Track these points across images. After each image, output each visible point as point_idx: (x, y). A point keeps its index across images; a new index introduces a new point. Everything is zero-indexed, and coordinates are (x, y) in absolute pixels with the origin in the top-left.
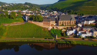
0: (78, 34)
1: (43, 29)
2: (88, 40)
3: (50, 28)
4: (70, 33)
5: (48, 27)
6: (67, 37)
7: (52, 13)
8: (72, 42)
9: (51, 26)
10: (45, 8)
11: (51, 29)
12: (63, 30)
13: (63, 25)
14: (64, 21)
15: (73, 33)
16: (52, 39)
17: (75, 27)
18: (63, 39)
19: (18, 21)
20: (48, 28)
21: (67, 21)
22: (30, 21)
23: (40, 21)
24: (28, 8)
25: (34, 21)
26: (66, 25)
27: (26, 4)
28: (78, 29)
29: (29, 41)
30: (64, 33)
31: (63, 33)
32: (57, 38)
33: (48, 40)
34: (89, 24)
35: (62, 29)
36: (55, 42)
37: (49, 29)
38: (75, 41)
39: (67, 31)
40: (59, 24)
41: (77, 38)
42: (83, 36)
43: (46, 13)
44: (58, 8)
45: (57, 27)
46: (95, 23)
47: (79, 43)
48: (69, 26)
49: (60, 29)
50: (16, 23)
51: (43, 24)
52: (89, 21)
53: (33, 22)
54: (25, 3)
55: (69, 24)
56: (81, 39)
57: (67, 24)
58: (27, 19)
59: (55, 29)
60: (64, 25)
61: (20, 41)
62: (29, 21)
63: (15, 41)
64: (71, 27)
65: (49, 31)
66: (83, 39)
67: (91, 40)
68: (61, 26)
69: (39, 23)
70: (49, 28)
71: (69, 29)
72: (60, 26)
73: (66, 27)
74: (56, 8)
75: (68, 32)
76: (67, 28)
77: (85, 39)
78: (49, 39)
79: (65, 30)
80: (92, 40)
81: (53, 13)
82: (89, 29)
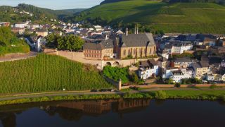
0: (164, 76)
1: (84, 69)
2: (188, 87)
3: (103, 64)
4: (147, 74)
5: (97, 62)
6: (142, 84)
7: (92, 29)
8: (157, 94)
9: (105, 60)
10: (70, 18)
11: (104, 67)
12: (131, 69)
13: (130, 57)
14: (133, 48)
15: (153, 75)
16: (110, 90)
17: (156, 59)
18: (134, 88)
19: (18, 51)
20: (97, 65)
21: (139, 48)
22: (49, 50)
23: (75, 50)
24: (30, 18)
25: (59, 50)
26: (136, 58)
27: (22, 7)
28: (164, 65)
29: (52, 99)
30: (136, 75)
31: (133, 76)
32: (120, 88)
33: (101, 93)
34: (182, 52)
35: (128, 67)
36: (118, 96)
37: (98, 68)
38: (163, 91)
39: (141, 71)
40: (122, 56)
41: (164, 83)
42: (177, 79)
43: (77, 29)
44: (103, 19)
45: (118, 61)
46: (192, 50)
47: (171, 95)
48: (144, 58)
49: (124, 66)
50: (12, 57)
51: (83, 56)
52: (180, 46)
53: (58, 53)
54: (20, 5)
55: (144, 55)
56: (173, 86)
57: (138, 55)
58: (39, 45)
59: (112, 66)
60: (134, 56)
61: (30, 101)
62: (46, 50)
63: (14, 102)
64: (148, 61)
65: (101, 73)
66: (177, 85)
67: (193, 87)
68: (126, 59)
69: (74, 53)
70: (100, 64)
71: (143, 65)
72: (123, 59)
73: (136, 61)
74: (100, 19)
75: (142, 73)
76: (140, 63)
77: (182, 86)
78: (101, 91)
79: (136, 68)
80: (196, 88)
81: (95, 29)
82: (186, 64)
